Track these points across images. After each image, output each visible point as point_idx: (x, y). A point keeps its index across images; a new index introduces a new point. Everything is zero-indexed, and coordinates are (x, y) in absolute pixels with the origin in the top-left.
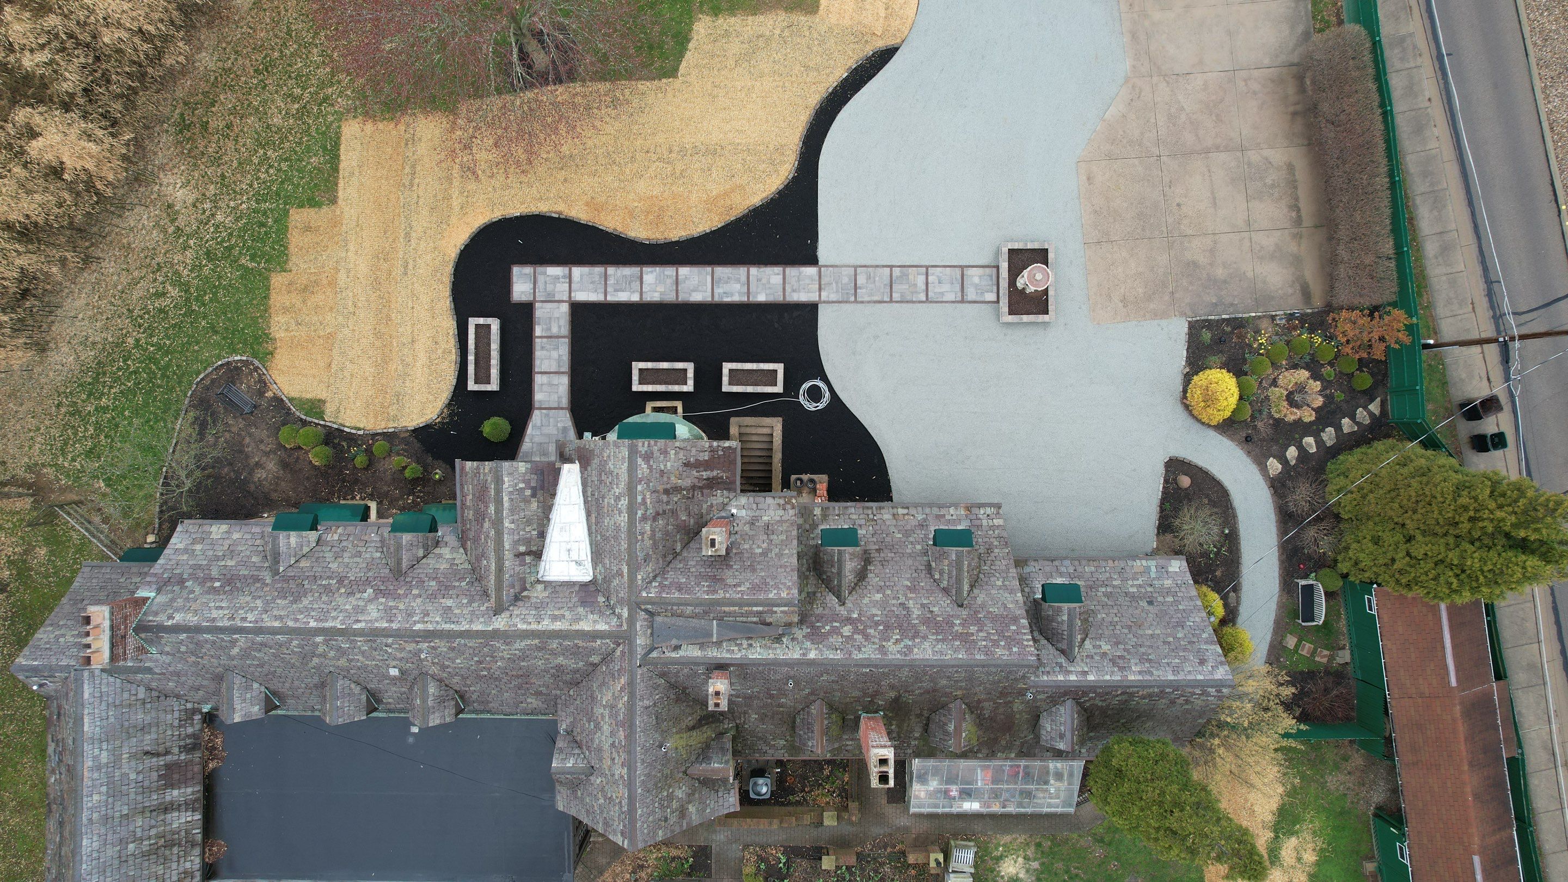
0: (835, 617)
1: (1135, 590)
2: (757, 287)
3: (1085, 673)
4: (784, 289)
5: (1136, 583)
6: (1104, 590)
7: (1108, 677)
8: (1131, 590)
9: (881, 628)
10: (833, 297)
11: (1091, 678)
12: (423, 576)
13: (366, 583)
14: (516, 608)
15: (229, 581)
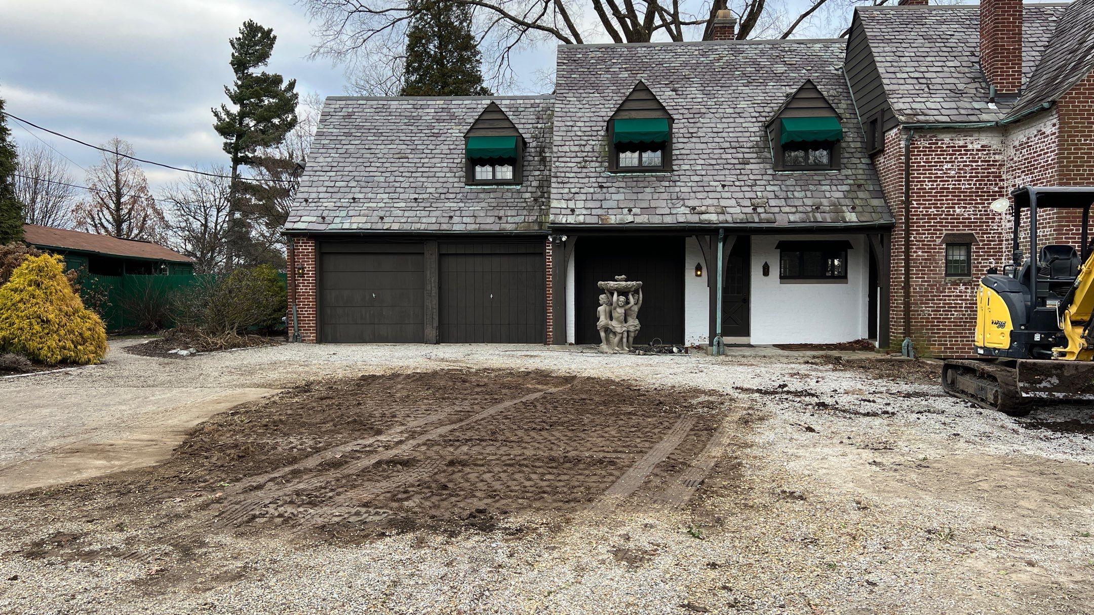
1: (381, 196)
5: (373, 204)
6: (425, 196)
8: (385, 196)
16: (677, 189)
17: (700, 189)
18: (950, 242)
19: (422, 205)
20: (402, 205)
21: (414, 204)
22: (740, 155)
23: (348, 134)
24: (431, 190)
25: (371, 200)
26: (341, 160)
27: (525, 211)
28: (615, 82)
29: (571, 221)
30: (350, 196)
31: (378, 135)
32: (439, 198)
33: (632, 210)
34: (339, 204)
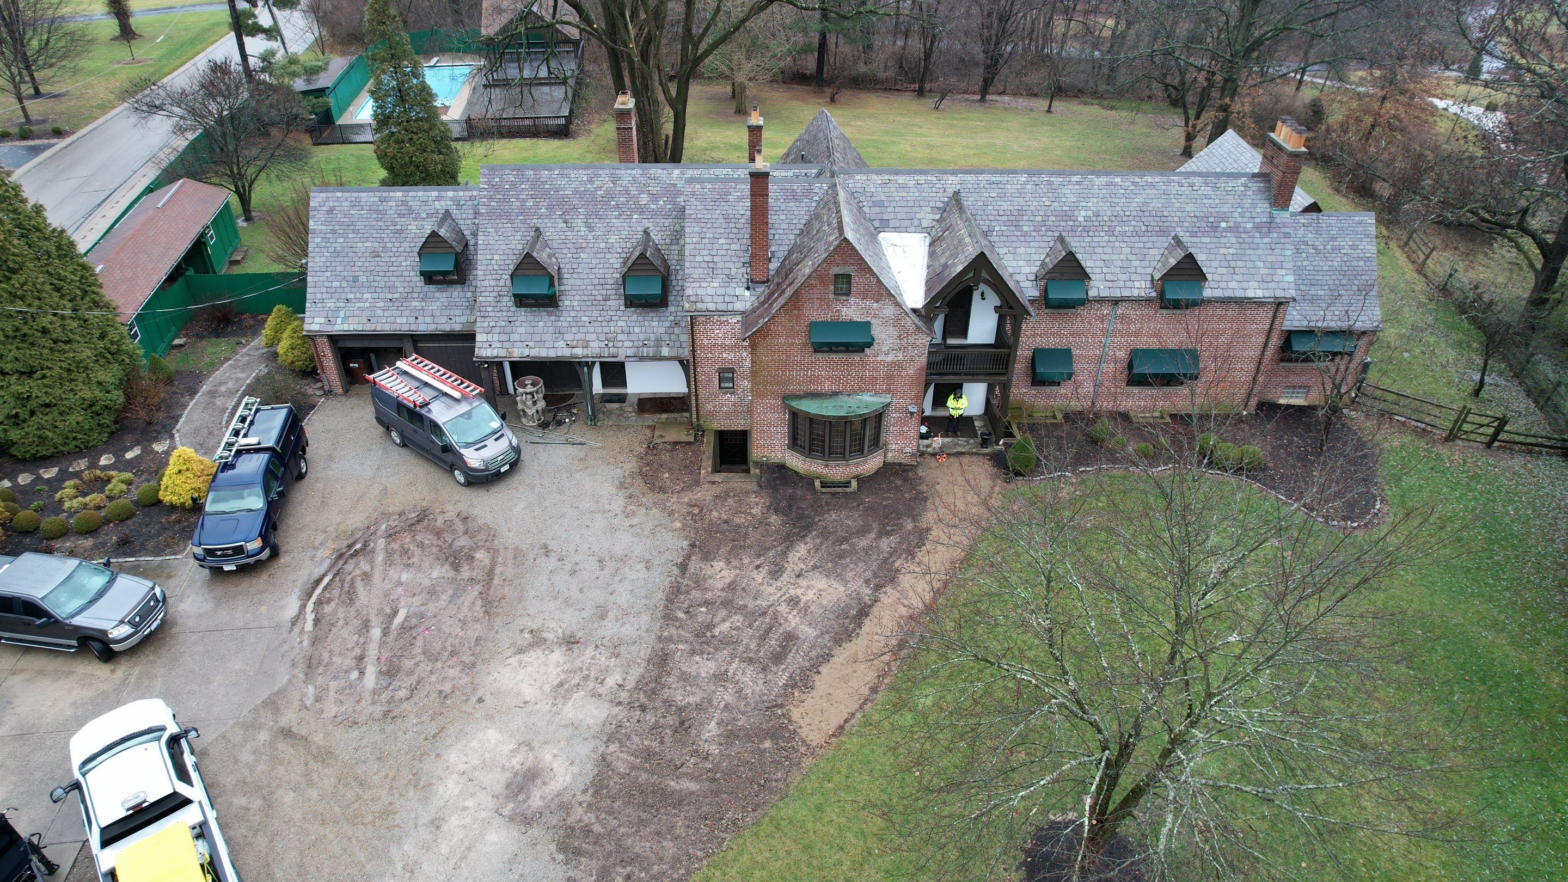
0: (654, 214)
1: (366, 296)
3: (439, 199)
5: (361, 305)
6: (397, 296)
7: (420, 194)
8: (369, 296)
9: (613, 203)
11: (435, 194)
12: (1038, 238)
13: (1087, 229)
14: (942, 199)
15: (1214, 228)
16: (560, 324)
17: (575, 324)
18: (721, 371)
19: (396, 304)
20: (381, 304)
21: (391, 304)
22: (604, 292)
23: (334, 232)
24: (401, 290)
25: (359, 300)
26: (333, 259)
27: (468, 312)
28: (523, 211)
29: (489, 355)
30: (344, 296)
31: (356, 231)
32: (407, 298)
33: (529, 343)
34: (338, 305)
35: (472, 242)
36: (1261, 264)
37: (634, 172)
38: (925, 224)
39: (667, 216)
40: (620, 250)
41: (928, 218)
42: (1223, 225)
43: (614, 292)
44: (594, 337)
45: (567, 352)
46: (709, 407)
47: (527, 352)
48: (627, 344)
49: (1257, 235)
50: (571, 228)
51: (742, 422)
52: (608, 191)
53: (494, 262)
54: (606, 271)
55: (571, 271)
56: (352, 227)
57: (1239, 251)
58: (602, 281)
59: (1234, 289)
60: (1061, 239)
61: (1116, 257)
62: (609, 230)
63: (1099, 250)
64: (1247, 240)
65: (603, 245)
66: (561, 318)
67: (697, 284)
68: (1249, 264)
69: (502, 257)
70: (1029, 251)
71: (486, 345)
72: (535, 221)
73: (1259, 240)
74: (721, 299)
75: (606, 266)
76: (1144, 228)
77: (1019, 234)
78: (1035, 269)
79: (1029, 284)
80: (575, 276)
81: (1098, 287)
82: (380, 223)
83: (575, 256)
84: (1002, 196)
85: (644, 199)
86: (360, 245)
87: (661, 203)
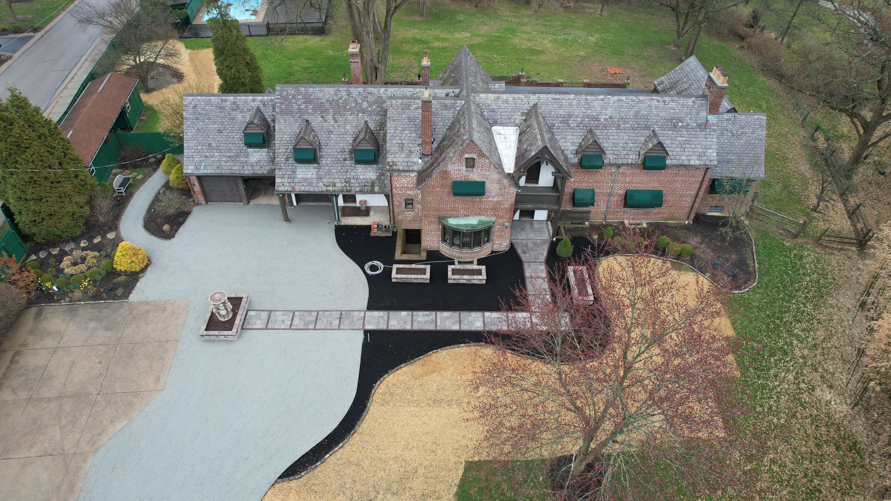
0: (371, 113)
2: (406, 319)
3: (253, 101)
4: (388, 318)
7: (243, 98)
9: (348, 107)
10: (356, 313)
11: (251, 98)
12: (579, 130)
13: (606, 125)
14: (527, 108)
15: (675, 126)
16: (320, 173)
17: (328, 173)
18: (406, 200)
19: (232, 159)
20: (224, 159)
21: (229, 159)
22: (344, 156)
23: (197, 119)
24: (234, 151)
25: (212, 156)
26: (197, 134)
27: (271, 164)
28: (299, 110)
29: (283, 190)
30: (204, 154)
31: (209, 119)
32: (238, 155)
33: (304, 184)
34: (201, 159)
35: (272, 125)
36: (699, 146)
37: (359, 89)
38: (517, 122)
39: (377, 114)
40: (352, 133)
41: (519, 118)
42: (680, 124)
43: (349, 156)
44: (339, 180)
45: (324, 189)
46: (400, 217)
47: (303, 189)
48: (356, 185)
49: (698, 130)
50: (325, 121)
51: (418, 225)
52: (346, 100)
53: (284, 139)
54: (345, 145)
55: (326, 144)
56: (206, 116)
57: (688, 139)
58: (342, 150)
59: (684, 160)
60: (591, 131)
61: (621, 141)
62: (346, 122)
63: (611, 137)
64: (693, 133)
65: (343, 130)
66: (321, 170)
67: (393, 156)
68: (693, 146)
69: (289, 136)
70: (573, 137)
71: (281, 185)
72: (306, 116)
73: (699, 133)
74: (406, 164)
75: (345, 142)
76: (636, 126)
77: (568, 128)
78: (576, 148)
79: (572, 156)
80: (328, 147)
81: (609, 157)
82: (222, 114)
83: (328, 136)
84: (560, 107)
85: (365, 105)
86: (211, 126)
87: (374, 107)
